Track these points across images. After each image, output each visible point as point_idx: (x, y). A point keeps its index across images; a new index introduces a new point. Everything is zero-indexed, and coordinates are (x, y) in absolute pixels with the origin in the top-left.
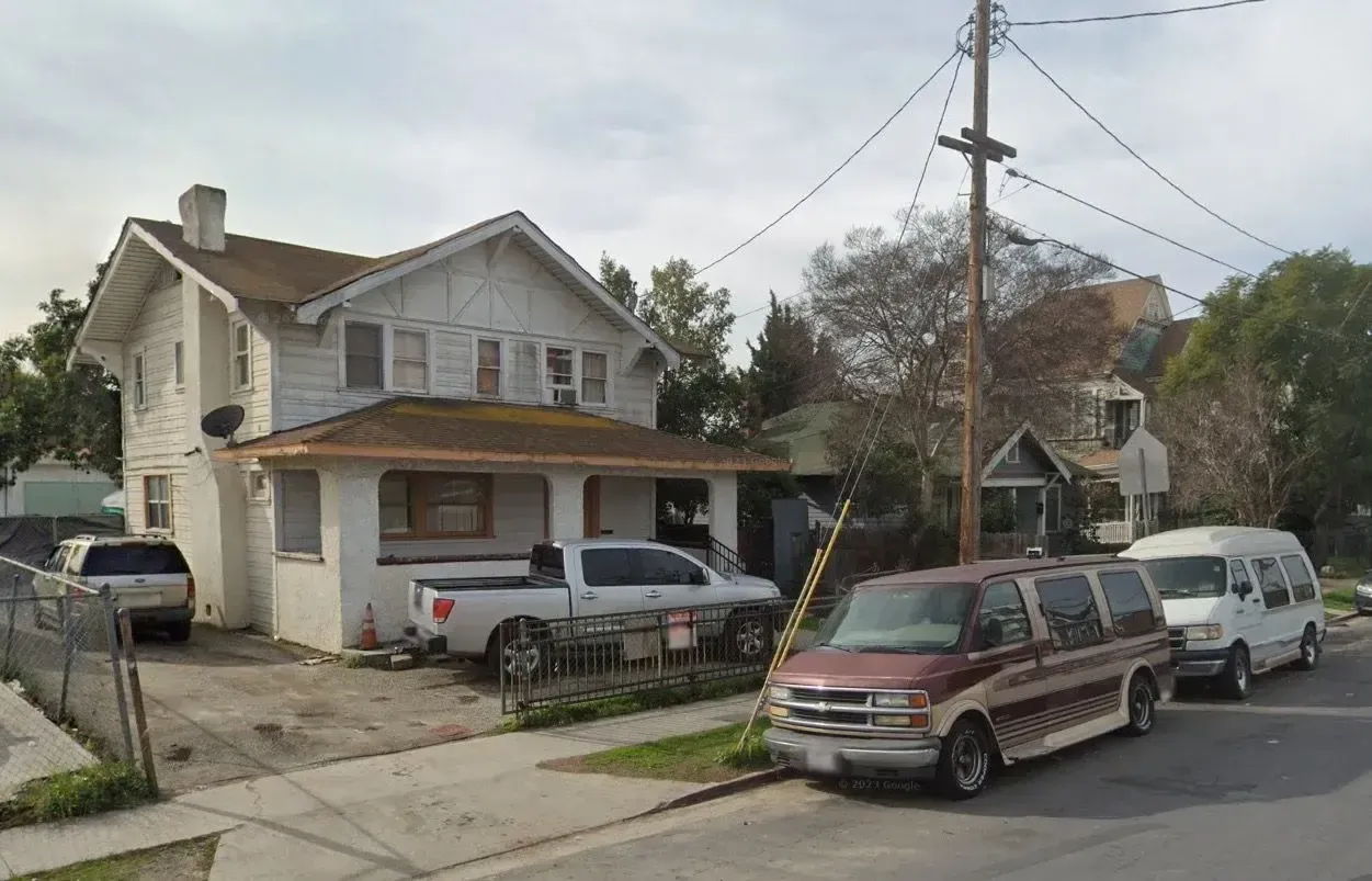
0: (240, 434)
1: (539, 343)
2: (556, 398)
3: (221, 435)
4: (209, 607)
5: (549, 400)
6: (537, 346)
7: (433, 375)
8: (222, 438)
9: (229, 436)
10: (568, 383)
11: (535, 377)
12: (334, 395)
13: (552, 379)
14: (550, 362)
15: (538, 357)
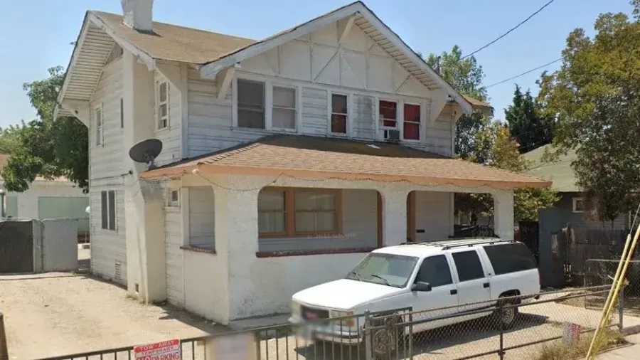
0: (160, 160)
1: (374, 97)
2: (386, 136)
3: (145, 162)
4: (137, 286)
5: (381, 138)
6: (372, 99)
7: (300, 119)
8: (145, 164)
9: (150, 162)
10: (394, 126)
11: (371, 121)
12: (228, 133)
13: (383, 123)
14: (381, 111)
15: (373, 107)
